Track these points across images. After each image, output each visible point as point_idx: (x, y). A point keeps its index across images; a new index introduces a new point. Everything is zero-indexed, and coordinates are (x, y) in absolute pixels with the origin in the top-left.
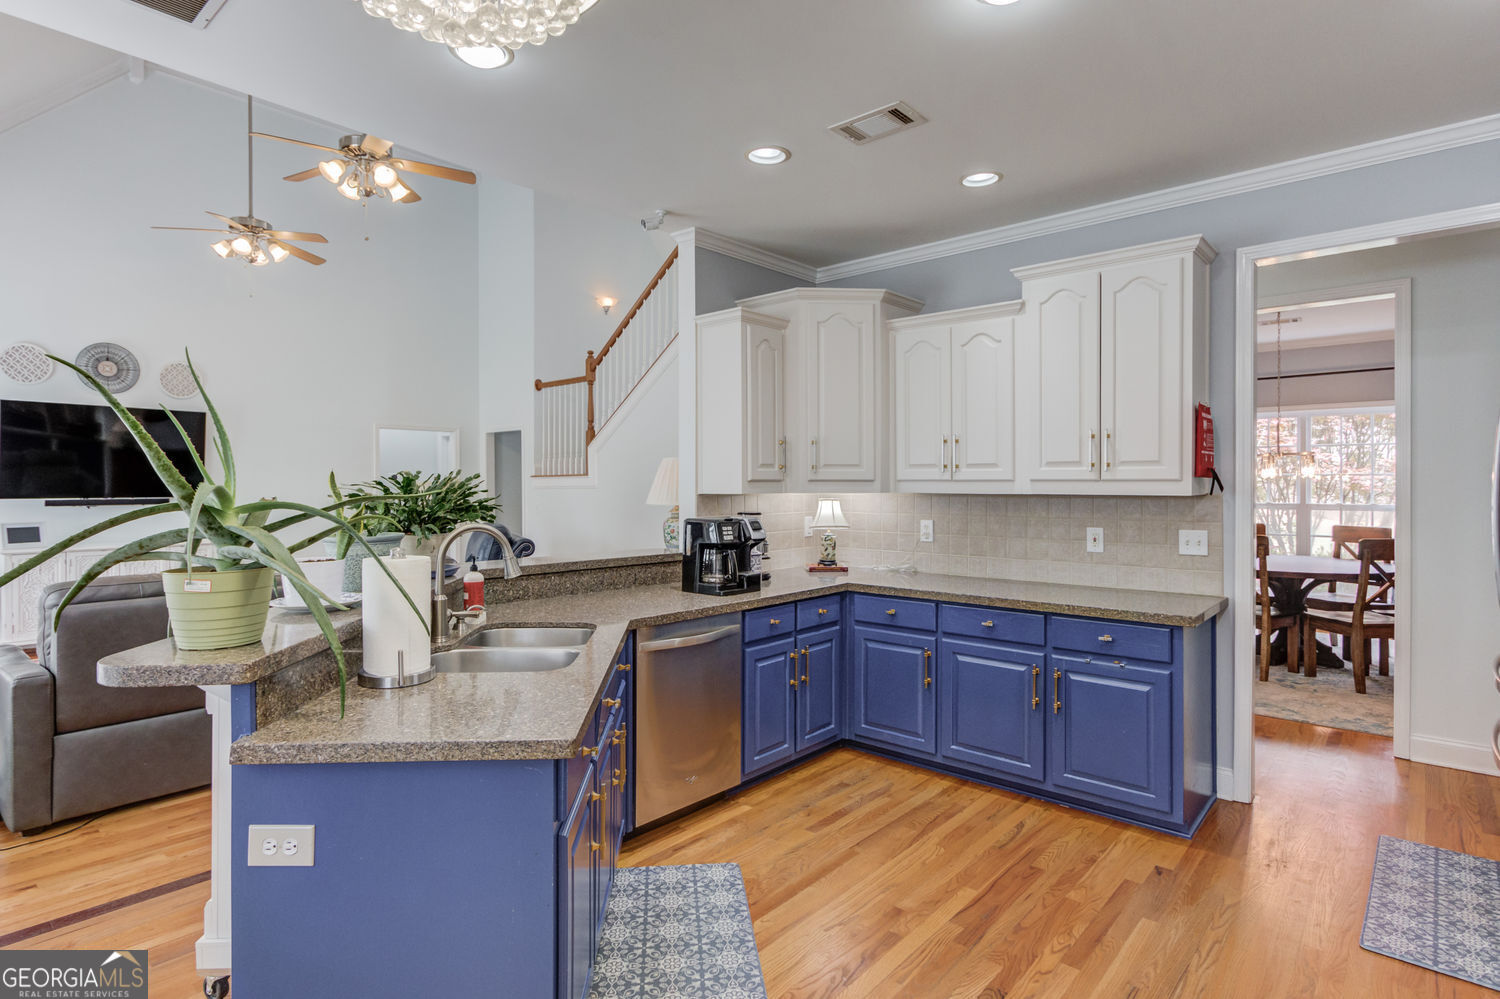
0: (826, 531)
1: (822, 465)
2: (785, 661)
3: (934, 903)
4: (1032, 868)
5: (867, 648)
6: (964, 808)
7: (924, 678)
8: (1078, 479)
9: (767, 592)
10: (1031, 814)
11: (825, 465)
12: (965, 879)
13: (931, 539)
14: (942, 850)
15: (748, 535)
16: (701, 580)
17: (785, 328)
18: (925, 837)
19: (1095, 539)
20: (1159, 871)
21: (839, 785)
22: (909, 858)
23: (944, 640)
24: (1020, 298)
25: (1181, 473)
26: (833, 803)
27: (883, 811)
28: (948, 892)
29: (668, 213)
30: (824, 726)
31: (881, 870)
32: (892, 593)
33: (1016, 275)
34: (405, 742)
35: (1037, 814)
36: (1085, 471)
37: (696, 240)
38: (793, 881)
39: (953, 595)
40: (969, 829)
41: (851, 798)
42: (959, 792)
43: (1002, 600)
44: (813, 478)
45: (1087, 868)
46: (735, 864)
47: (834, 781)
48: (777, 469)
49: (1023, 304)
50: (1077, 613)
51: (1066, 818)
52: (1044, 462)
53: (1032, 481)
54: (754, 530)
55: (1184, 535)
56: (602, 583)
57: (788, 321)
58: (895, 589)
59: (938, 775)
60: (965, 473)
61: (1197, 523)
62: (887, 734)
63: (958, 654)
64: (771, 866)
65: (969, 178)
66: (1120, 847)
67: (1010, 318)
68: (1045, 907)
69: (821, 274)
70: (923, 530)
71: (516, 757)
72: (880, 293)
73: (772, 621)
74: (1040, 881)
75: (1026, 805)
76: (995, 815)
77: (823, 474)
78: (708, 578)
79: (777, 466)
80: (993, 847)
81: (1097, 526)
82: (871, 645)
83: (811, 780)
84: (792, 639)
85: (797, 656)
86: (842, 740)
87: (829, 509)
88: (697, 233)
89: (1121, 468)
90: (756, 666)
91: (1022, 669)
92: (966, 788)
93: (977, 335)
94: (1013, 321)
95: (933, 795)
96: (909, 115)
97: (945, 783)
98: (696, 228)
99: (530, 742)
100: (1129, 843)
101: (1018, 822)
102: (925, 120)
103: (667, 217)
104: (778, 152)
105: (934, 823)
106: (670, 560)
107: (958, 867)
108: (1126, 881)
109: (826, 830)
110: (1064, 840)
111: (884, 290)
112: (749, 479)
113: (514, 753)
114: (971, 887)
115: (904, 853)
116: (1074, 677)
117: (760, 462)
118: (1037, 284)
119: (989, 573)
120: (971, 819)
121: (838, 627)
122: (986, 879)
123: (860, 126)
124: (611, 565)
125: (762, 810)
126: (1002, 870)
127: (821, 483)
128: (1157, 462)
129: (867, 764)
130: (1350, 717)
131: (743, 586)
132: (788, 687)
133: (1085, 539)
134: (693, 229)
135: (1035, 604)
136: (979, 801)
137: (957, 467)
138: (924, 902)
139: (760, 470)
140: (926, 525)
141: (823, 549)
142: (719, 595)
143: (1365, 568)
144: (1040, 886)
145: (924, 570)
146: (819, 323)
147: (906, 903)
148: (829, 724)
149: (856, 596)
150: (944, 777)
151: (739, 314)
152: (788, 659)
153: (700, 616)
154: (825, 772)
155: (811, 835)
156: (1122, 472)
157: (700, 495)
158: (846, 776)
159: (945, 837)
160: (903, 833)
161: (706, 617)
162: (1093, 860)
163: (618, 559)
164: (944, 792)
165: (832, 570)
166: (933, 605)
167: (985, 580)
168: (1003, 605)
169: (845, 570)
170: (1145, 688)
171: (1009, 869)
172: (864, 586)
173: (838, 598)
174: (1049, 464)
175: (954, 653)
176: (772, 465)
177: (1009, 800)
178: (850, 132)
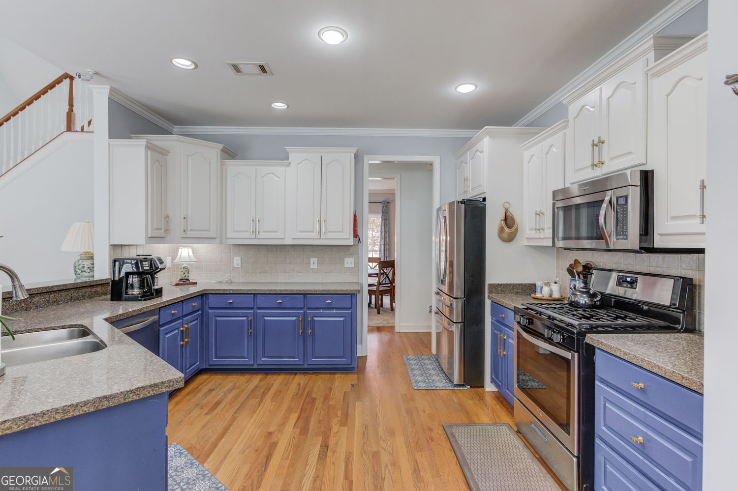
0: (183, 264)
1: (189, 229)
2: (178, 332)
3: (282, 425)
4: (312, 398)
5: (216, 320)
6: (273, 384)
7: (248, 330)
8: (311, 238)
9: (166, 298)
10: (299, 380)
11: (191, 230)
12: (290, 411)
13: (240, 266)
14: (274, 403)
15: (157, 266)
16: (126, 293)
17: (167, 155)
18: (264, 400)
19: (314, 262)
20: (353, 385)
21: (209, 391)
22: (262, 411)
23: (258, 311)
24: (288, 160)
25: (350, 236)
26: (211, 399)
27: (237, 396)
28: (286, 418)
29: (97, 73)
30: (194, 364)
31: (253, 420)
32: (231, 292)
33: (287, 150)
34: (62, 406)
35: (303, 378)
36: (315, 235)
37: (110, 94)
38: (213, 439)
39: (263, 290)
40: (280, 392)
41: (218, 395)
42: (267, 378)
43: (286, 290)
44: (184, 236)
45: (330, 392)
46: (176, 443)
47: (206, 389)
48: (163, 231)
49: (290, 163)
50: (317, 293)
51: (314, 376)
52: (298, 231)
53: (293, 239)
54: (160, 263)
55: (346, 260)
56: (48, 302)
57: (169, 152)
58: (232, 290)
59: (254, 374)
60: (262, 235)
61: (351, 255)
62: (228, 361)
63: (265, 316)
64: (196, 438)
65: (274, 104)
66: (337, 381)
67: (284, 168)
68: (324, 410)
69: (176, 129)
70: (235, 262)
71: (149, 395)
72: (221, 146)
73: (173, 312)
74: (318, 401)
75: (297, 376)
76: (287, 383)
77: (190, 234)
78: (130, 292)
79: (163, 229)
80: (293, 396)
81: (315, 258)
82: (218, 319)
83: (192, 392)
84: (181, 321)
85: (184, 329)
86: (202, 369)
87: (185, 253)
88: (111, 90)
89: (329, 234)
90: (165, 337)
91: (294, 319)
92: (269, 376)
93: (268, 174)
94: (285, 169)
95: (257, 382)
96: (267, 70)
97: (259, 377)
98: (111, 87)
99: (157, 383)
100: (339, 379)
101: (297, 383)
102: (272, 74)
103: (95, 77)
104: (189, 63)
105: (264, 394)
106: (95, 284)
107: (285, 406)
108: (345, 392)
109: (215, 412)
110: (318, 384)
111: (223, 145)
112: (149, 236)
113: (147, 393)
114: (294, 413)
115: (259, 409)
116: (315, 319)
117: (155, 228)
118: (296, 155)
119: (268, 280)
120: (278, 387)
121: (200, 312)
122: (298, 409)
123: (241, 67)
124: (55, 289)
125: (173, 414)
126: (302, 403)
127: (188, 238)
128: (341, 232)
129: (218, 378)
130: (380, 322)
131: (153, 295)
132: (179, 345)
133: (310, 263)
134: (109, 87)
135: (301, 291)
136: (277, 380)
137: (259, 232)
138: (279, 426)
139: (155, 231)
140: (237, 261)
141: (182, 273)
142: (141, 300)
143: (380, 271)
144: (319, 403)
145: (236, 281)
146: (188, 156)
147: (271, 429)
148: (197, 362)
149: (210, 295)
150: (257, 374)
151: (145, 143)
152: (180, 331)
153: (140, 312)
154: (198, 387)
155: (209, 417)
156: (330, 235)
157: (112, 245)
158: (210, 386)
159: (272, 398)
160: (253, 402)
161: (143, 313)
162: (331, 389)
163: (60, 286)
164: (261, 380)
165: (188, 284)
166: (252, 295)
167: (267, 283)
168: (286, 292)
169: (195, 283)
170: (342, 319)
171: (304, 402)
172: (214, 290)
173: (200, 297)
174: (301, 232)
175: (263, 316)
176: (160, 229)
177: (289, 376)
178: (236, 68)
